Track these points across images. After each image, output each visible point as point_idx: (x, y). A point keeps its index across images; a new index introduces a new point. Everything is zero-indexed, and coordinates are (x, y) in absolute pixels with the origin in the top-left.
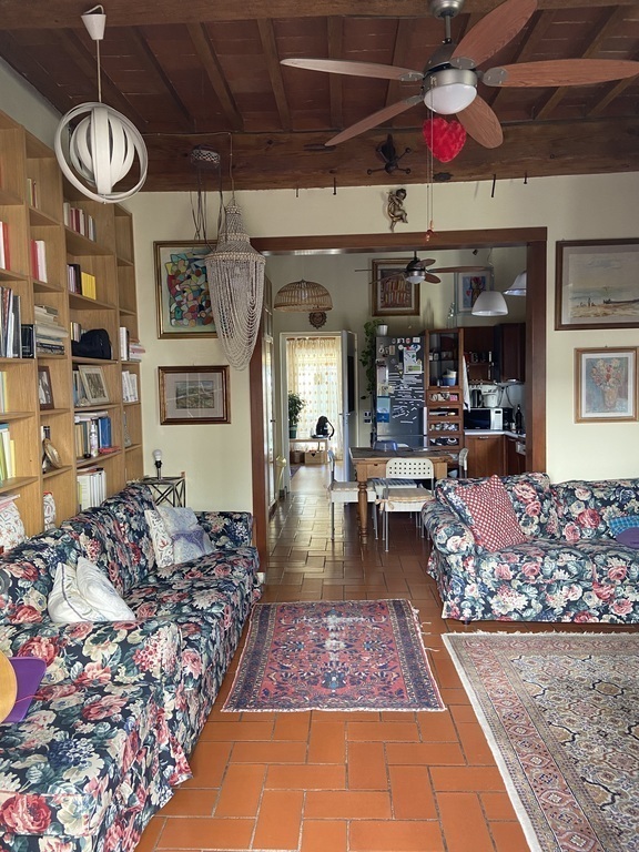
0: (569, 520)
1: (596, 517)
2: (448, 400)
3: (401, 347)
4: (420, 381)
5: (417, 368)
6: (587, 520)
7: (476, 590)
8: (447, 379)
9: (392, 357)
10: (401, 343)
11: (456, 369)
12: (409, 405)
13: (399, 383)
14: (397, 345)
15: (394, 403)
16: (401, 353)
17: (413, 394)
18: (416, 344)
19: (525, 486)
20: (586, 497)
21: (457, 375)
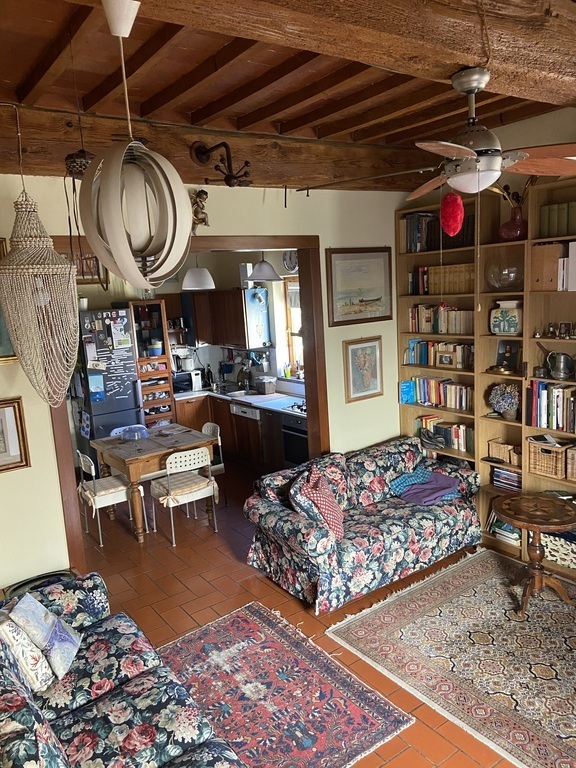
0: (362, 489)
1: (382, 482)
2: (157, 369)
3: (107, 322)
4: (130, 354)
5: (126, 341)
6: (377, 486)
7: (339, 580)
8: (153, 350)
9: (99, 332)
10: (107, 317)
11: (162, 338)
12: (122, 379)
13: (109, 358)
14: (103, 320)
15: (106, 379)
16: (109, 327)
17: (125, 368)
18: (122, 318)
19: (333, 469)
20: (372, 467)
21: (163, 345)
